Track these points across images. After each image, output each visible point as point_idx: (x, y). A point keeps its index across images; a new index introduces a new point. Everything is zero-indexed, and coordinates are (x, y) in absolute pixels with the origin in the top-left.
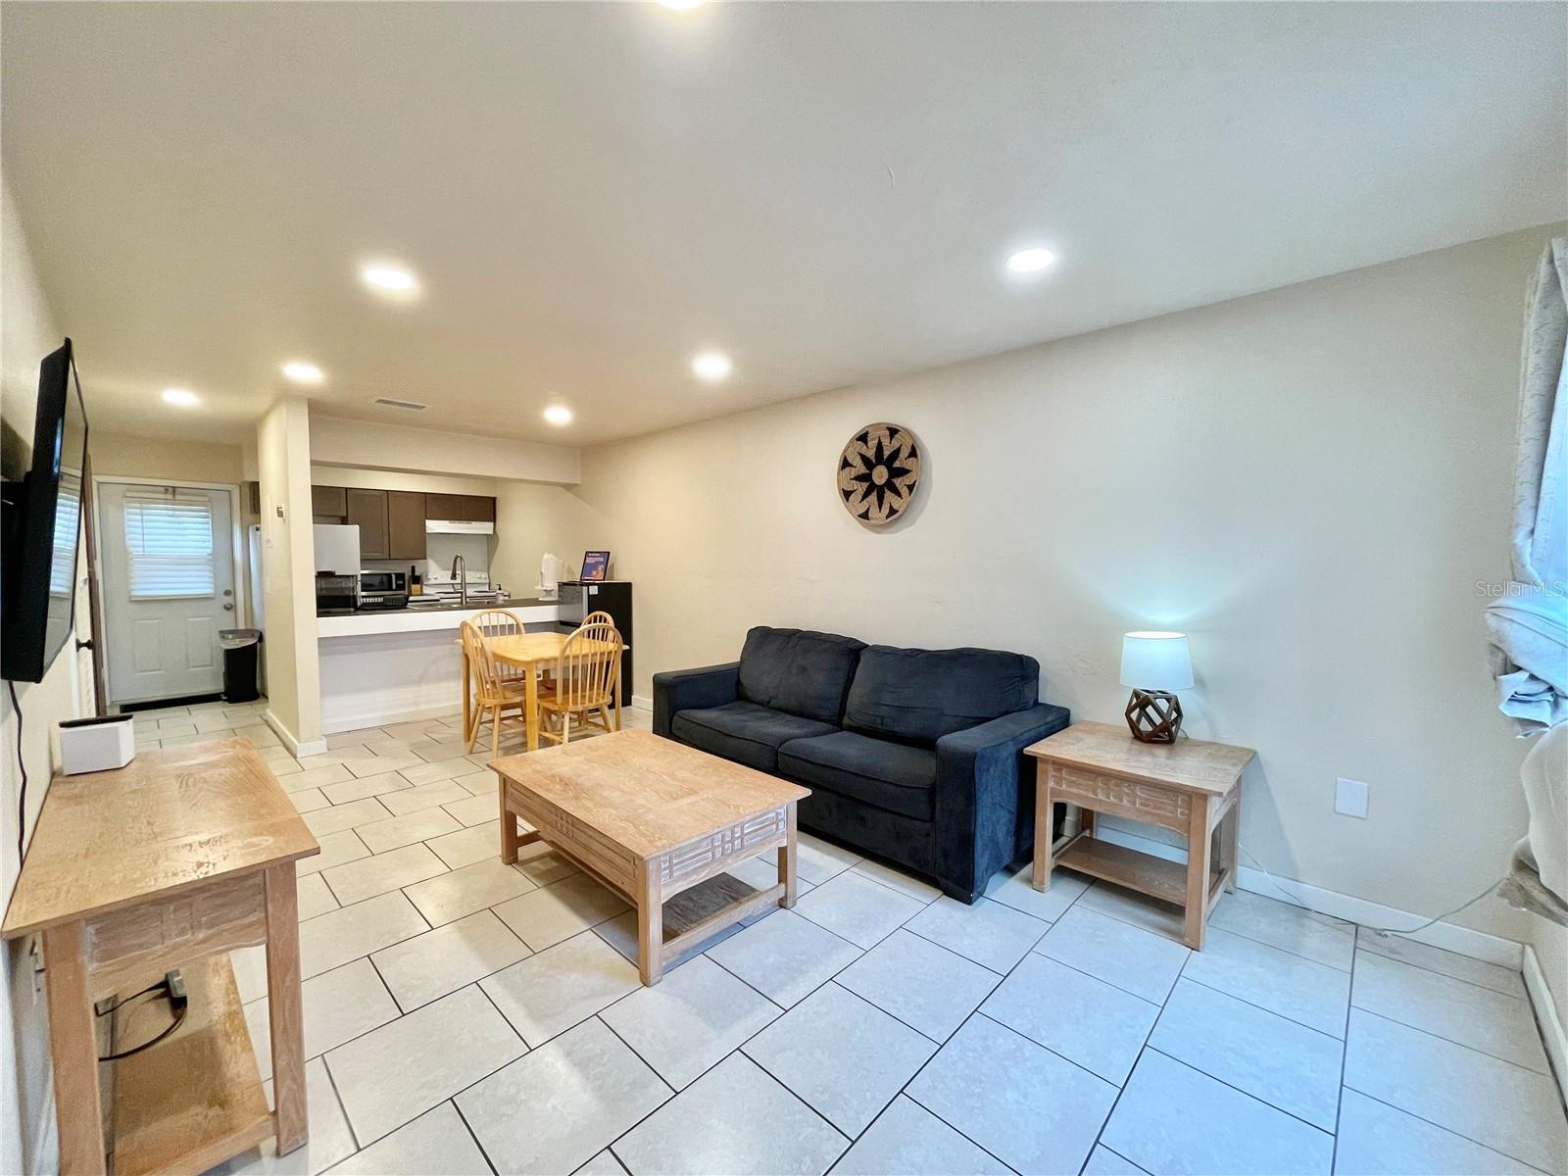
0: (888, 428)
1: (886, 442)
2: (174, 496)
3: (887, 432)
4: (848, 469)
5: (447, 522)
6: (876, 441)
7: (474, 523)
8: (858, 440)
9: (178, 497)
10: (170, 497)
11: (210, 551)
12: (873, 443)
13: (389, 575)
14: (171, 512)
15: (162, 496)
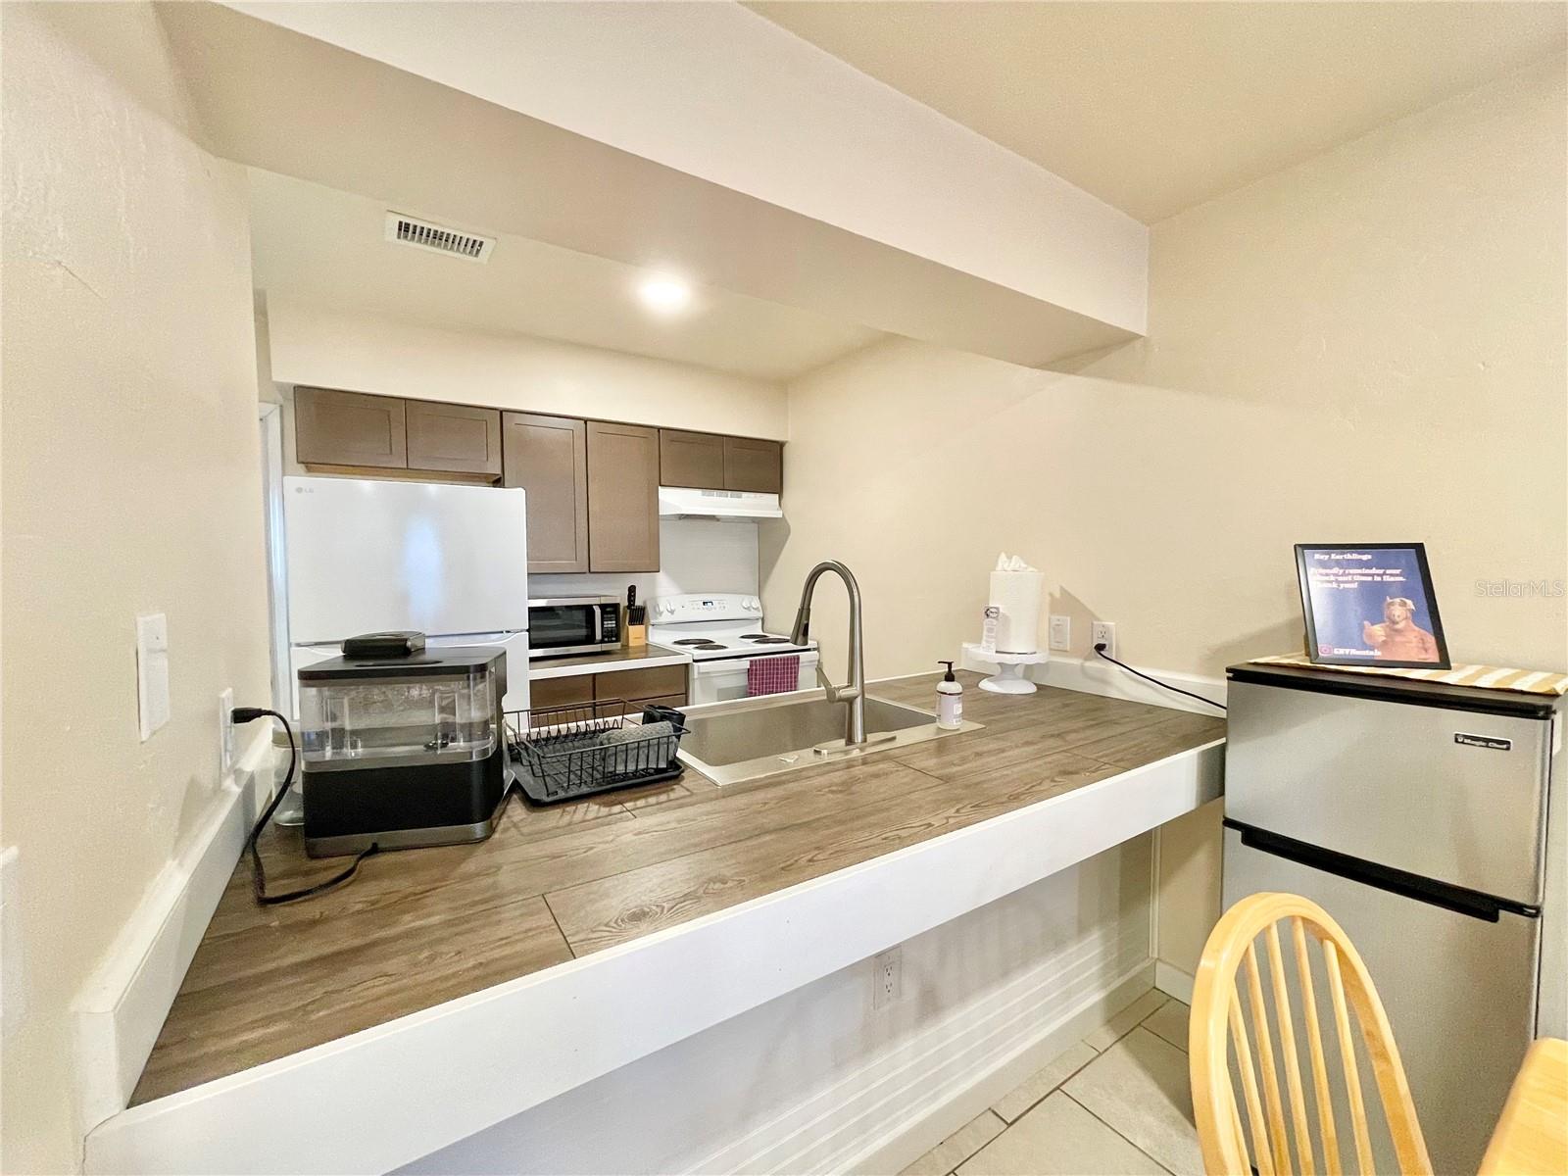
7: (745, 495)
13: (588, 610)
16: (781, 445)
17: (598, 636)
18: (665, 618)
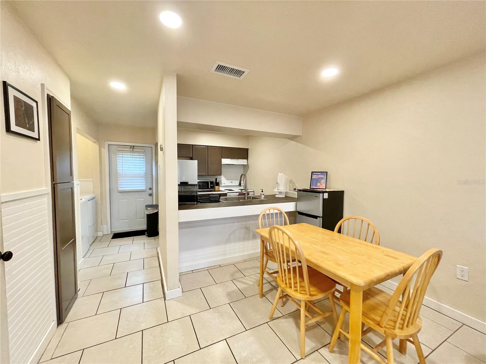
2: (133, 150)
5: (230, 159)
7: (240, 160)
9: (134, 150)
10: (131, 150)
11: (144, 172)
13: (207, 182)
14: (132, 156)
15: (129, 150)
16: (248, 149)
17: (210, 187)
18: (223, 185)
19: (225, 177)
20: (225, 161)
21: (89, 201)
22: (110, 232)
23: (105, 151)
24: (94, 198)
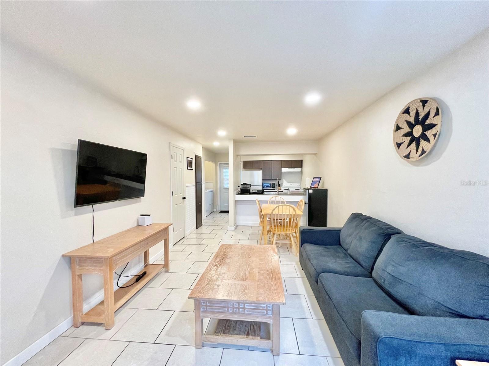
0: (421, 101)
1: (420, 110)
3: (421, 104)
4: (399, 130)
5: (287, 168)
6: (415, 111)
7: (295, 168)
8: (404, 113)
12: (413, 113)
13: (271, 184)
16: (302, 160)
17: (272, 187)
18: (284, 186)
19: (286, 180)
20: (284, 170)
21: (210, 192)
22: (219, 210)
23: (218, 168)
24: (213, 191)
